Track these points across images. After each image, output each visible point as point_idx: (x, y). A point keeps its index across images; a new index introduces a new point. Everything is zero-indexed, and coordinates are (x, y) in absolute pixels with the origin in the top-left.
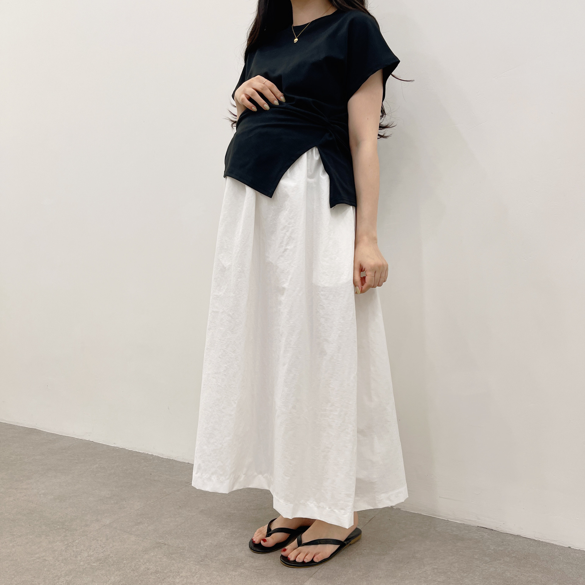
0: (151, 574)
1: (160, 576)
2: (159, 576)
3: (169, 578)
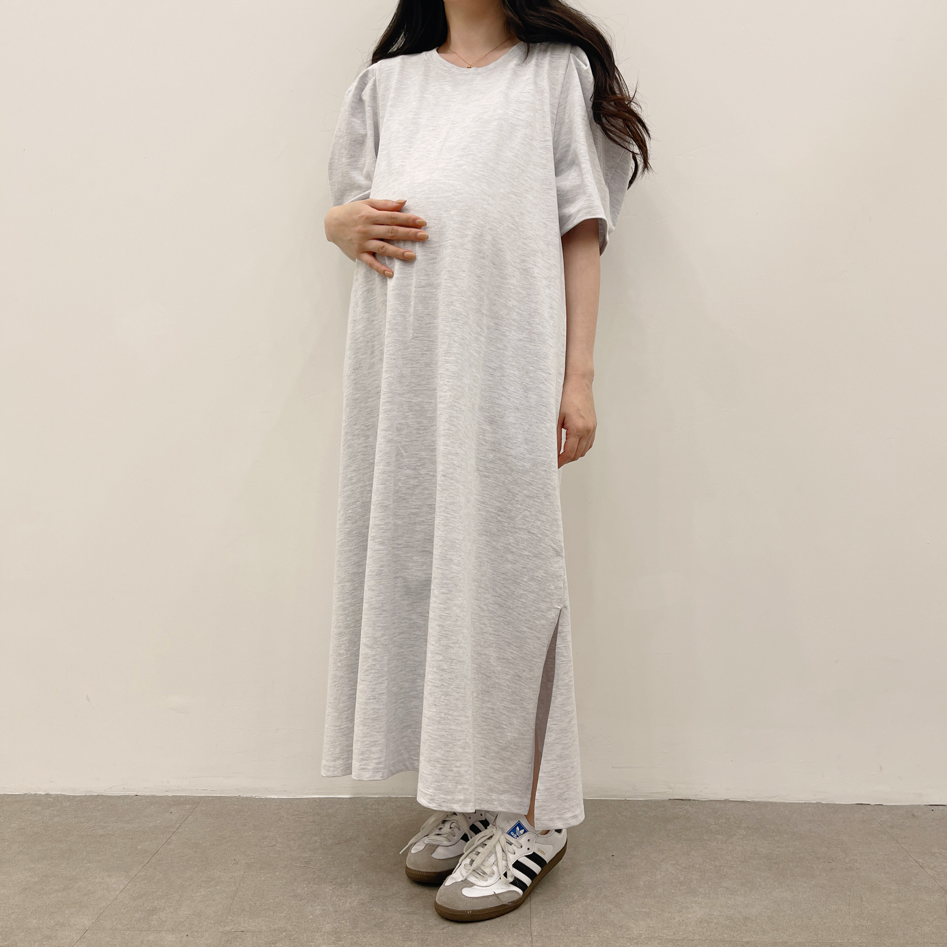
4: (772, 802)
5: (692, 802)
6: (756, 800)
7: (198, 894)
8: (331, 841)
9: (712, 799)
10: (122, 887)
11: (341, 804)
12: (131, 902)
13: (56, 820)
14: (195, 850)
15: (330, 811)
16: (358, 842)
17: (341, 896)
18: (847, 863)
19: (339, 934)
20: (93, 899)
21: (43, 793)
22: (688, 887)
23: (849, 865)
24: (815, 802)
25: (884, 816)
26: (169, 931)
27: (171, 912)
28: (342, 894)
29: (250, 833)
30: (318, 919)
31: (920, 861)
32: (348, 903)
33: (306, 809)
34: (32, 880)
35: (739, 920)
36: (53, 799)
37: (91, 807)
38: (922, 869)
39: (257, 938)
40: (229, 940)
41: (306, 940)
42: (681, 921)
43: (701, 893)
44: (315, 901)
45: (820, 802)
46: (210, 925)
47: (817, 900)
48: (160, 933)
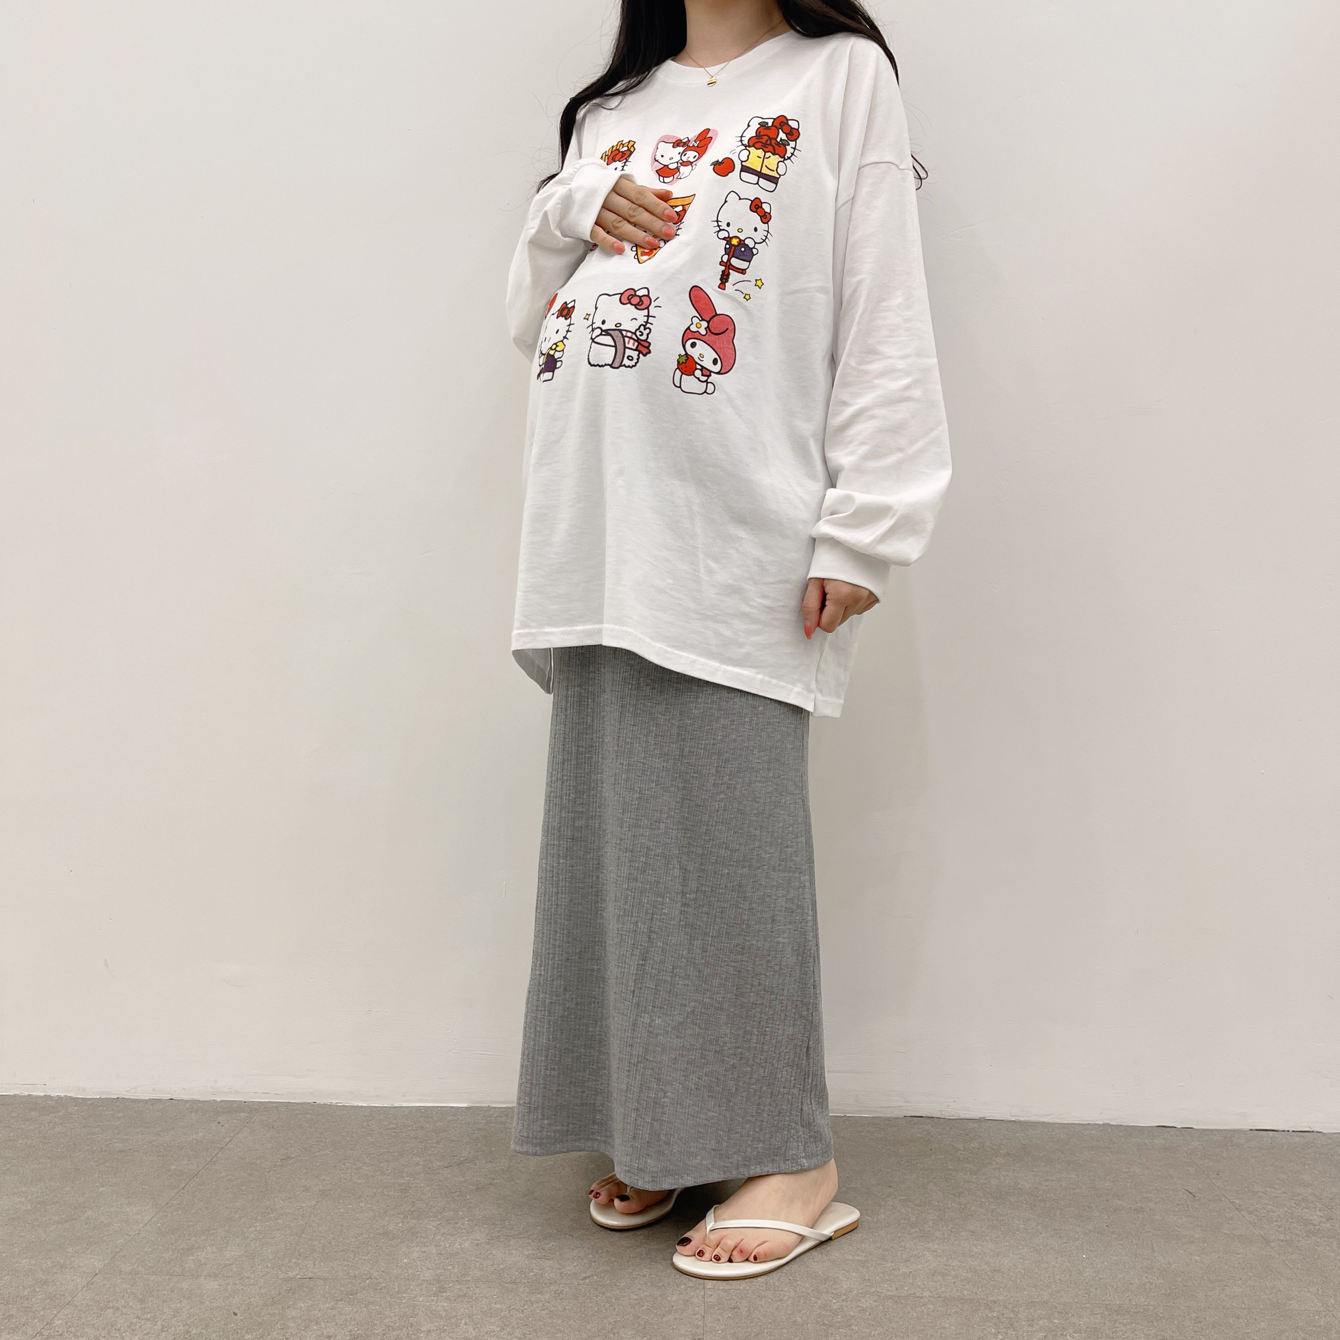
4: (1043, 1123)
5: (936, 1120)
6: (1022, 1119)
7: (253, 1229)
8: (438, 1163)
9: (962, 1116)
10: (147, 1218)
11: (455, 1115)
12: (159, 1239)
13: (57, 1130)
14: (249, 1172)
15: (441, 1124)
16: (476, 1165)
17: (448, 1234)
18: (1137, 1203)
19: (442, 1284)
20: (106, 1233)
21: (42, 1094)
22: (919, 1229)
23: (1140, 1205)
24: (1101, 1123)
25: (1193, 1143)
26: (210, 1276)
27: (213, 1252)
28: (450, 1232)
29: (327, 1151)
30: (415, 1263)
31: (1237, 1202)
32: (457, 1244)
33: (405, 1122)
34: (24, 1208)
35: (986, 1273)
36: (54, 1102)
37: (107, 1113)
38: (1237, 1212)
39: (329, 1287)
40: (291, 1289)
41: (397, 1290)
42: (908, 1273)
43: (937, 1237)
44: (412, 1240)
45: (1107, 1122)
46: (267, 1270)
47: (1093, 1249)
48: (197, 1278)
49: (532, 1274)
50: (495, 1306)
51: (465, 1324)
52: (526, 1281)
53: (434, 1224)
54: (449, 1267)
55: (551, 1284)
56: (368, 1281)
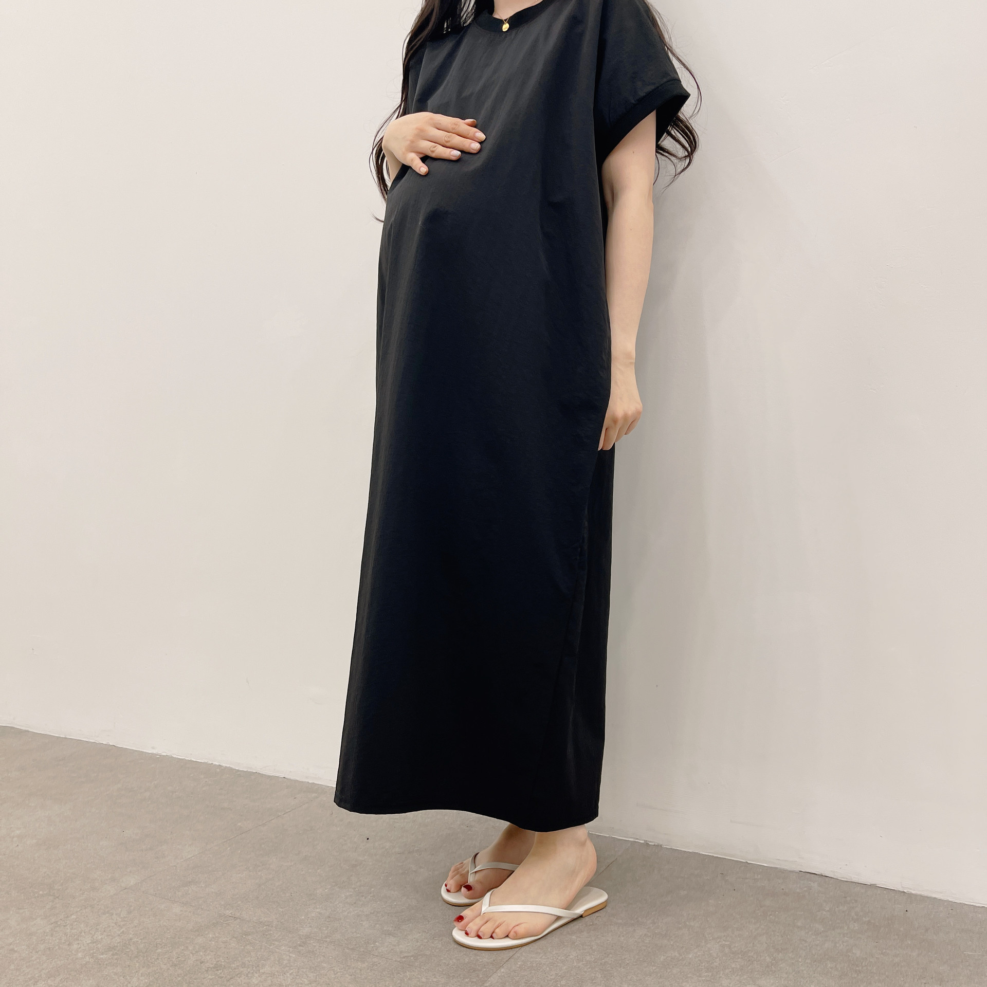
0: (207, 971)
1: (222, 975)
2: (221, 973)
3: (239, 978)
49: (372, 945)
50: (325, 965)
51: (291, 974)
52: (362, 950)
53: (348, 894)
54: (324, 928)
55: (377, 956)
56: (265, 927)
